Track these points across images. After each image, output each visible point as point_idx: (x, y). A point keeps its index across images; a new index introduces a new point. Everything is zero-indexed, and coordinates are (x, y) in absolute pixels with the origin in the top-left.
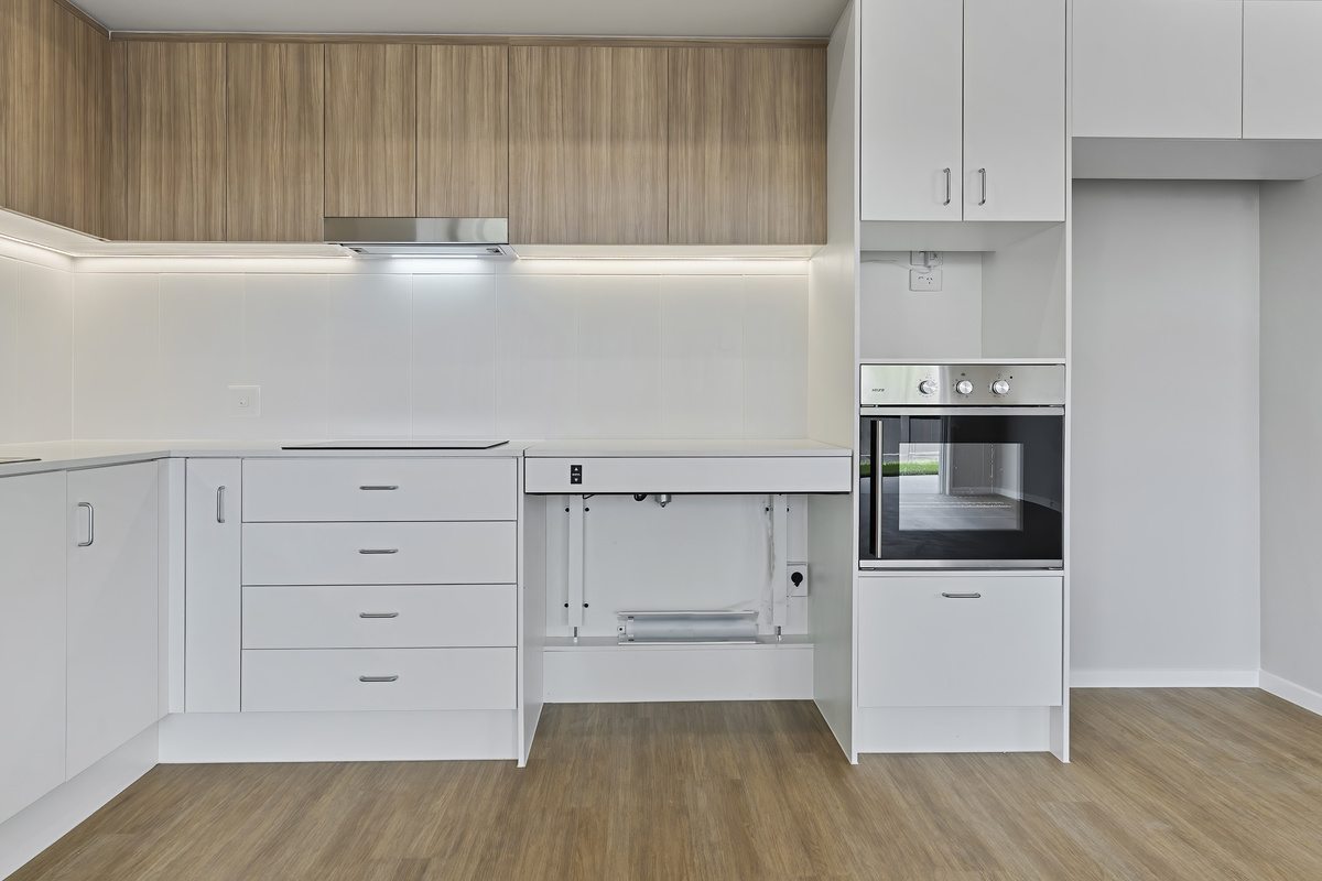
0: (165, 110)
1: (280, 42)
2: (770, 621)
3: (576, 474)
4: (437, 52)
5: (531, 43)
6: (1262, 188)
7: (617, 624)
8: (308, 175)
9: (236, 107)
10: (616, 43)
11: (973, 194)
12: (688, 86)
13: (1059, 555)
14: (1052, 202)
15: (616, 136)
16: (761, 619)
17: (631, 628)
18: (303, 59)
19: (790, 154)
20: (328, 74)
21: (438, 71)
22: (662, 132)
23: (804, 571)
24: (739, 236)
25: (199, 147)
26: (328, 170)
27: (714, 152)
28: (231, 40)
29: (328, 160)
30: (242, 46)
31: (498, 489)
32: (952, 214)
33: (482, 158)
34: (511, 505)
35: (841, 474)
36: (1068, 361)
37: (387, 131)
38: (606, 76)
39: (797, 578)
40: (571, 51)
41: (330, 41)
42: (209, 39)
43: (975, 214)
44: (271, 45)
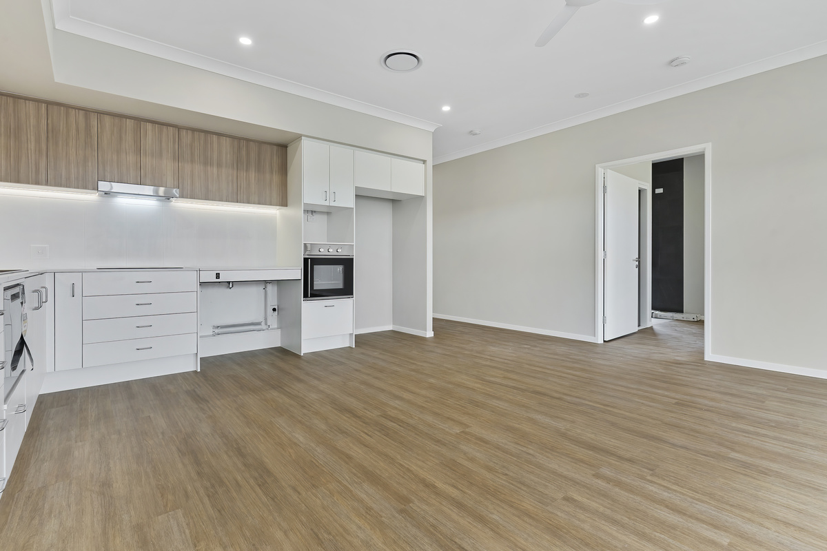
0: (12, 127)
1: (74, 108)
2: (266, 324)
3: (218, 276)
4: (149, 126)
5: (188, 129)
6: (393, 201)
7: (212, 330)
8: (90, 164)
9: (52, 131)
10: (219, 135)
11: (332, 199)
12: (244, 153)
13: (352, 294)
14: (350, 202)
15: (219, 165)
16: (263, 323)
17: (217, 331)
18: (87, 119)
19: (276, 178)
20: (99, 125)
21: (150, 133)
22: (235, 165)
23: (276, 307)
24: (261, 202)
25: (32, 146)
26: (100, 162)
27: (253, 175)
28: (49, 103)
29: (100, 158)
30: (55, 107)
31: (191, 280)
32: (327, 203)
33: (168, 166)
34: (195, 286)
35: (298, 274)
36: (354, 244)
37: (128, 151)
38: (215, 145)
39: (274, 310)
40: (202, 135)
41: (100, 113)
42: (38, 101)
43: (333, 204)
44: (70, 110)
